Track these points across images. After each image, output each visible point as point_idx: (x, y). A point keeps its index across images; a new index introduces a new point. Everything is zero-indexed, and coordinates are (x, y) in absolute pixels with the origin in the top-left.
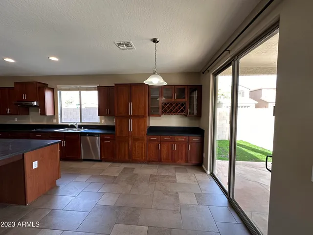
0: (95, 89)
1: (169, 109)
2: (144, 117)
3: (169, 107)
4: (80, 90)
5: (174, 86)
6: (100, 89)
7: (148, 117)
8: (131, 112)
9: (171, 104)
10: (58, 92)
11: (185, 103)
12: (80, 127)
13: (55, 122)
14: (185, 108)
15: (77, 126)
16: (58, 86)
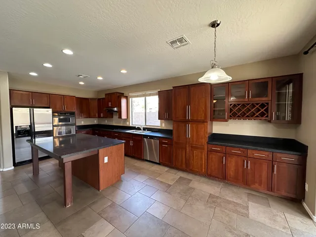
0: (156, 95)
1: (240, 112)
2: (204, 122)
3: (240, 110)
4: (145, 96)
5: (249, 80)
6: (160, 94)
7: (209, 122)
8: (189, 117)
9: (244, 106)
10: (130, 99)
11: (268, 104)
12: (144, 129)
13: (127, 124)
14: (267, 110)
15: (142, 129)
16: (130, 94)
